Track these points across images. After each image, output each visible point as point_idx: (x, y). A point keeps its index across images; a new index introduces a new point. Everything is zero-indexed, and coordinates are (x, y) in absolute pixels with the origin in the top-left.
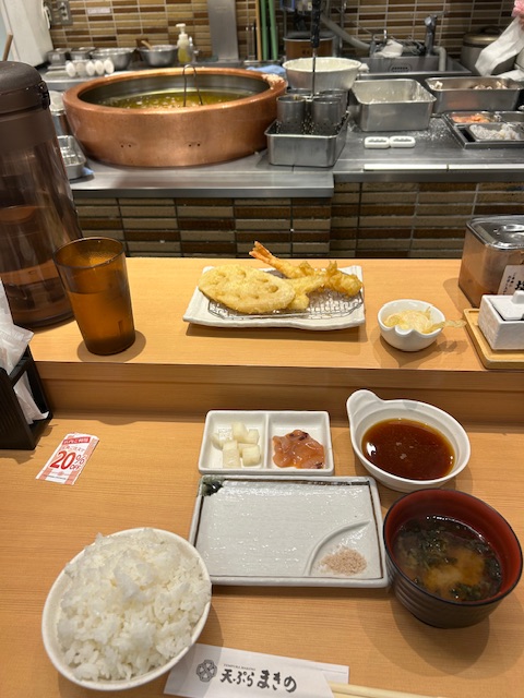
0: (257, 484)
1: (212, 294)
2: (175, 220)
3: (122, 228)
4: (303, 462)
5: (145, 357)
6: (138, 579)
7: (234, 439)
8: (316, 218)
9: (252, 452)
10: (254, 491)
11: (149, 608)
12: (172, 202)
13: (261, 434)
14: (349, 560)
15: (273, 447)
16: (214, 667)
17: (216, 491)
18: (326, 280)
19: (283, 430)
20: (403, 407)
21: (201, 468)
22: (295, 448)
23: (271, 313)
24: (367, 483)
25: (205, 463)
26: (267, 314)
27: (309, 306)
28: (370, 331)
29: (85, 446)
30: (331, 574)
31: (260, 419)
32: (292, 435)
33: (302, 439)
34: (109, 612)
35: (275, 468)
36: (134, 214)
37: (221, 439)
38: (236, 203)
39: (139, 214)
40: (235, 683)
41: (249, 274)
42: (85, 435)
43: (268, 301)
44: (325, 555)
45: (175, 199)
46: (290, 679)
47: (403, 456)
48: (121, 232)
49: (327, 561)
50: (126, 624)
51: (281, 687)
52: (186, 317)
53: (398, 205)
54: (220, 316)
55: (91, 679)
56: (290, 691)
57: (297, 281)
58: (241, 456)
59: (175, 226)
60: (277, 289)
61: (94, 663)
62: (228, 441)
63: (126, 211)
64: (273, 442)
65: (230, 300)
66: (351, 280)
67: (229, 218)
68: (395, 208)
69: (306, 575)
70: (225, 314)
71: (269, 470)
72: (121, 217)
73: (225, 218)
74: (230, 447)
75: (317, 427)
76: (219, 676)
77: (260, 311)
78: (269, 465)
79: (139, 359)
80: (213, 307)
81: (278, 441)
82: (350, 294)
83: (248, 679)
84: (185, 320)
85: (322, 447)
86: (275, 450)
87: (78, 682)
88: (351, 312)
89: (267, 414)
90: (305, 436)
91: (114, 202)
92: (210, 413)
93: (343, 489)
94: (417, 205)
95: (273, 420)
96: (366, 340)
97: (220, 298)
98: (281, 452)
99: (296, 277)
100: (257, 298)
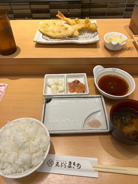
0: (63, 99)
1: (43, 32)
2: (30, 10)
3: (13, 13)
4: (78, 91)
5: (20, 56)
6: (23, 139)
7: (55, 84)
8: (76, 8)
9: (61, 88)
10: (62, 101)
11: (28, 149)
12: (28, 3)
13: (63, 82)
14: (96, 123)
15: (68, 86)
16: (53, 162)
17: (50, 102)
18: (85, 25)
19: (71, 80)
20: (111, 70)
21: (44, 94)
22: (75, 86)
23: (65, 38)
24: (100, 97)
25: (45, 93)
26: (64, 38)
27: (79, 35)
28: (101, 44)
29: (3, 88)
30: (90, 128)
31: (63, 77)
32: (74, 82)
33: (77, 83)
34: (13, 151)
35: (69, 93)
36: (16, 8)
37: (50, 84)
38: (50, 3)
39: (18, 8)
40: (60, 167)
41: (57, 24)
42: (3, 84)
43: (64, 33)
44: (87, 122)
45: (29, 2)
46: (79, 164)
47: (112, 87)
48: (13, 15)
49: (88, 124)
50: (20, 155)
51: (76, 167)
52: (34, 40)
53: (102, 4)
54: (47, 39)
55: (9, 174)
56: (79, 168)
57: (74, 26)
58: (57, 89)
59: (30, 12)
60: (67, 29)
61: (10, 169)
62: (53, 85)
63: (13, 7)
64: (68, 84)
65: (50, 34)
66: (94, 25)
67: (48, 9)
68: (101, 5)
69: (82, 129)
70: (49, 39)
71: (67, 94)
72: (12, 9)
73: (46, 9)
74: (54, 86)
75: (83, 79)
76: (54, 165)
77: (61, 37)
78: (67, 92)
79: (18, 57)
80: (44, 37)
81: (70, 84)
82: (93, 30)
83: (65, 165)
84: (34, 41)
85: (84, 85)
86: (69, 87)
87: (4, 176)
88: (94, 37)
89: (65, 75)
90: (79, 82)
91: (9, 4)
92: (46, 75)
93: (92, 99)
94: (108, 4)
95: (67, 77)
96: (99, 47)
97: (46, 33)
98: (71, 87)
99: (73, 25)
100: (60, 32)
